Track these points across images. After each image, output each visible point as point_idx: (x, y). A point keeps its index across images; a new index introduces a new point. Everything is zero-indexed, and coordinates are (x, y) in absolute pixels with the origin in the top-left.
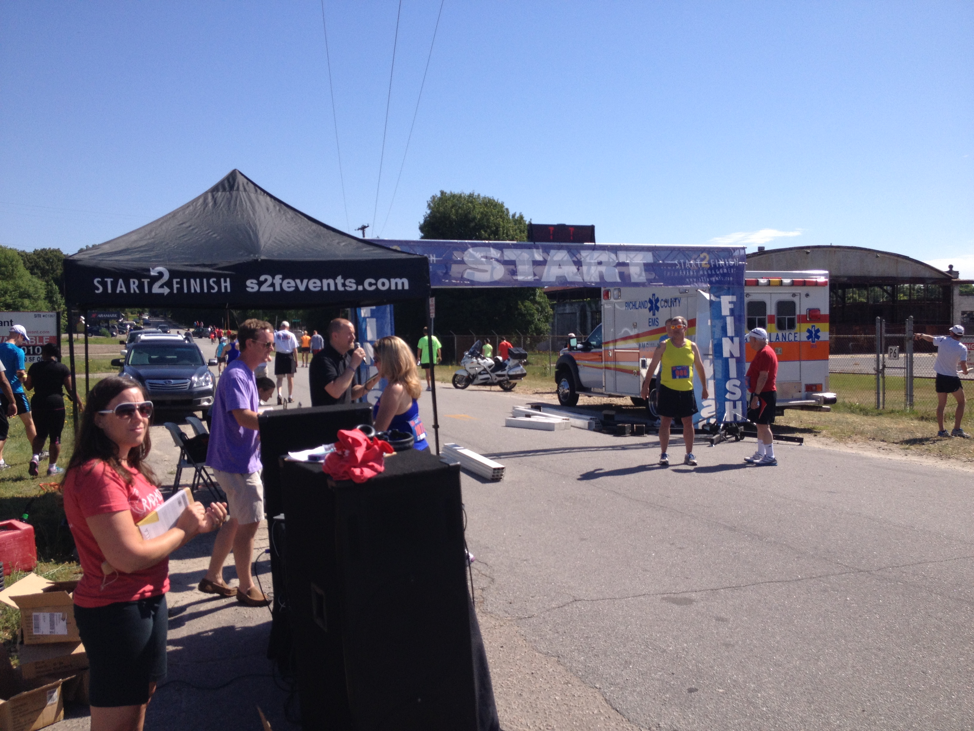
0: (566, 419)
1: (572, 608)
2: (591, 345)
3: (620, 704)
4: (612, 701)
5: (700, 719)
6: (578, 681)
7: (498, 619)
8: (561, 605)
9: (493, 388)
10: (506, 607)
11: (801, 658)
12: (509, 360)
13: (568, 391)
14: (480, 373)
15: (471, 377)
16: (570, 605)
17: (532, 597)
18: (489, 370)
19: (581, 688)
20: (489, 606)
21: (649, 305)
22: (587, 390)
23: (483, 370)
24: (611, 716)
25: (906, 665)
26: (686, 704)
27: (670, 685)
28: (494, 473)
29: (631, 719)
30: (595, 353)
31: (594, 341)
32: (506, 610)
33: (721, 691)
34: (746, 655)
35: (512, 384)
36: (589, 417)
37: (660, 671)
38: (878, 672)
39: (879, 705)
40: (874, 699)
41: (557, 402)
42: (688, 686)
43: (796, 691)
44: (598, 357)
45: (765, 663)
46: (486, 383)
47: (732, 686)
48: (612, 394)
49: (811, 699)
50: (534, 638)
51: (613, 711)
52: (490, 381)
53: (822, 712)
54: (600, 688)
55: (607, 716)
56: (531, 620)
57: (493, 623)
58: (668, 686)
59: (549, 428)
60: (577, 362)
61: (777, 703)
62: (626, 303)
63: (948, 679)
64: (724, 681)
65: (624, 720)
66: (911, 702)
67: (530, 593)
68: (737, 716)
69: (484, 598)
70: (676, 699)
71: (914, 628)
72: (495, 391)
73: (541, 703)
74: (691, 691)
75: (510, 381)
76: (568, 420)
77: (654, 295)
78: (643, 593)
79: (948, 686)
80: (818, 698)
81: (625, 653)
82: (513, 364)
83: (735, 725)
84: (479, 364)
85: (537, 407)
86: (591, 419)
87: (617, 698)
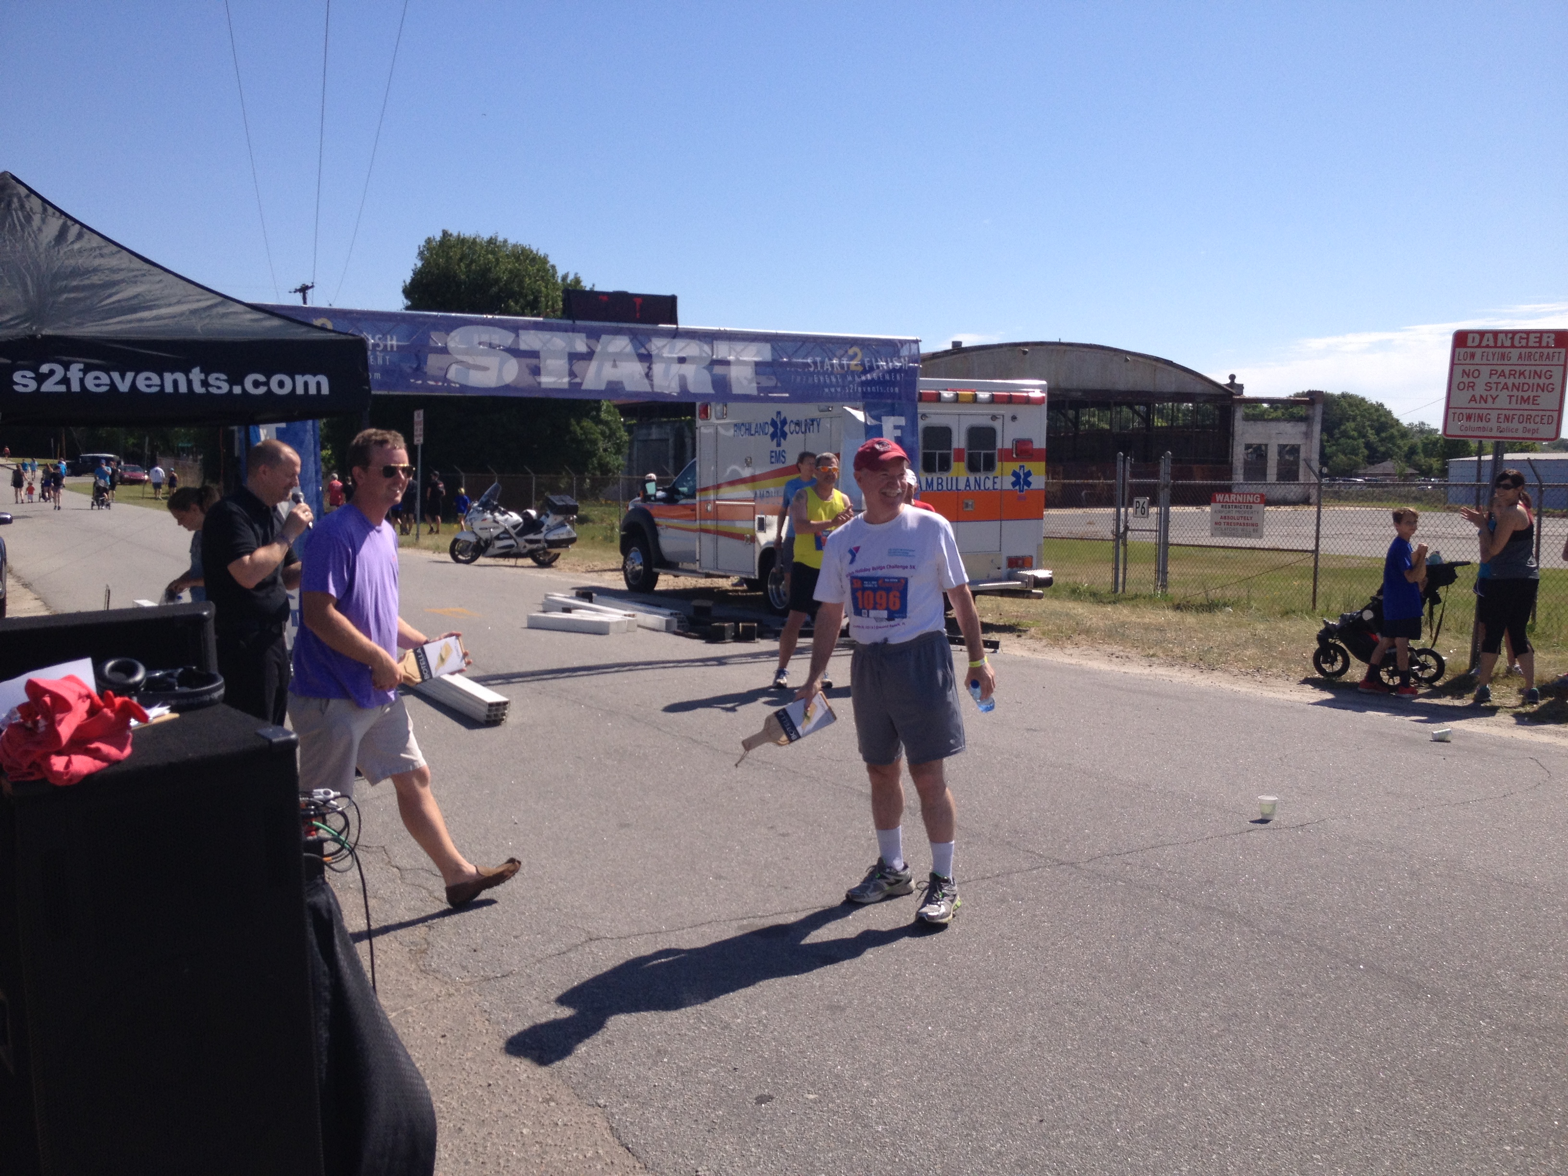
0: (629, 616)
1: (582, 955)
2: (679, 492)
3: (635, 1136)
4: (622, 1130)
5: (770, 1157)
6: (568, 1095)
7: (446, 983)
8: (565, 949)
9: (521, 562)
10: (466, 958)
11: (951, 1027)
12: (548, 516)
13: (640, 567)
14: (498, 538)
15: (482, 544)
16: (580, 948)
17: (516, 937)
18: (513, 532)
19: (572, 1108)
20: (435, 957)
21: (771, 430)
22: (672, 566)
23: (503, 533)
24: (616, 1162)
25: (1117, 1029)
26: (749, 1128)
27: (727, 1092)
28: (489, 710)
29: (650, 1165)
30: (684, 506)
31: (684, 486)
32: (464, 964)
33: (811, 1097)
34: (862, 1027)
35: (552, 555)
36: (668, 612)
37: (714, 1066)
38: (1072, 1045)
39: (1068, 1107)
40: (1060, 1098)
41: (622, 585)
42: (757, 1092)
43: (936, 1090)
44: (689, 512)
45: (891, 1038)
46: (507, 553)
47: (831, 1086)
48: (711, 572)
49: (958, 1103)
50: (504, 1015)
51: (621, 1150)
52: (514, 550)
53: (974, 1128)
54: (605, 1106)
55: (609, 1161)
56: (505, 982)
57: (437, 990)
58: (723, 1094)
59: (600, 630)
60: (656, 520)
61: (902, 1115)
62: (736, 425)
63: (1180, 1052)
64: (819, 1077)
65: (638, 1165)
66: (1120, 1100)
67: (513, 928)
68: (832, 1145)
69: (428, 944)
70: (733, 1118)
71: (1134, 961)
72: (523, 567)
73: (493, 1144)
74: (761, 1100)
75: (549, 550)
76: (633, 616)
77: (779, 413)
78: (709, 919)
79: (1179, 1066)
80: (972, 1101)
81: (659, 1034)
82: (555, 523)
83: (826, 1164)
84: (496, 521)
85: (586, 594)
86: (672, 614)
87: (631, 1123)
